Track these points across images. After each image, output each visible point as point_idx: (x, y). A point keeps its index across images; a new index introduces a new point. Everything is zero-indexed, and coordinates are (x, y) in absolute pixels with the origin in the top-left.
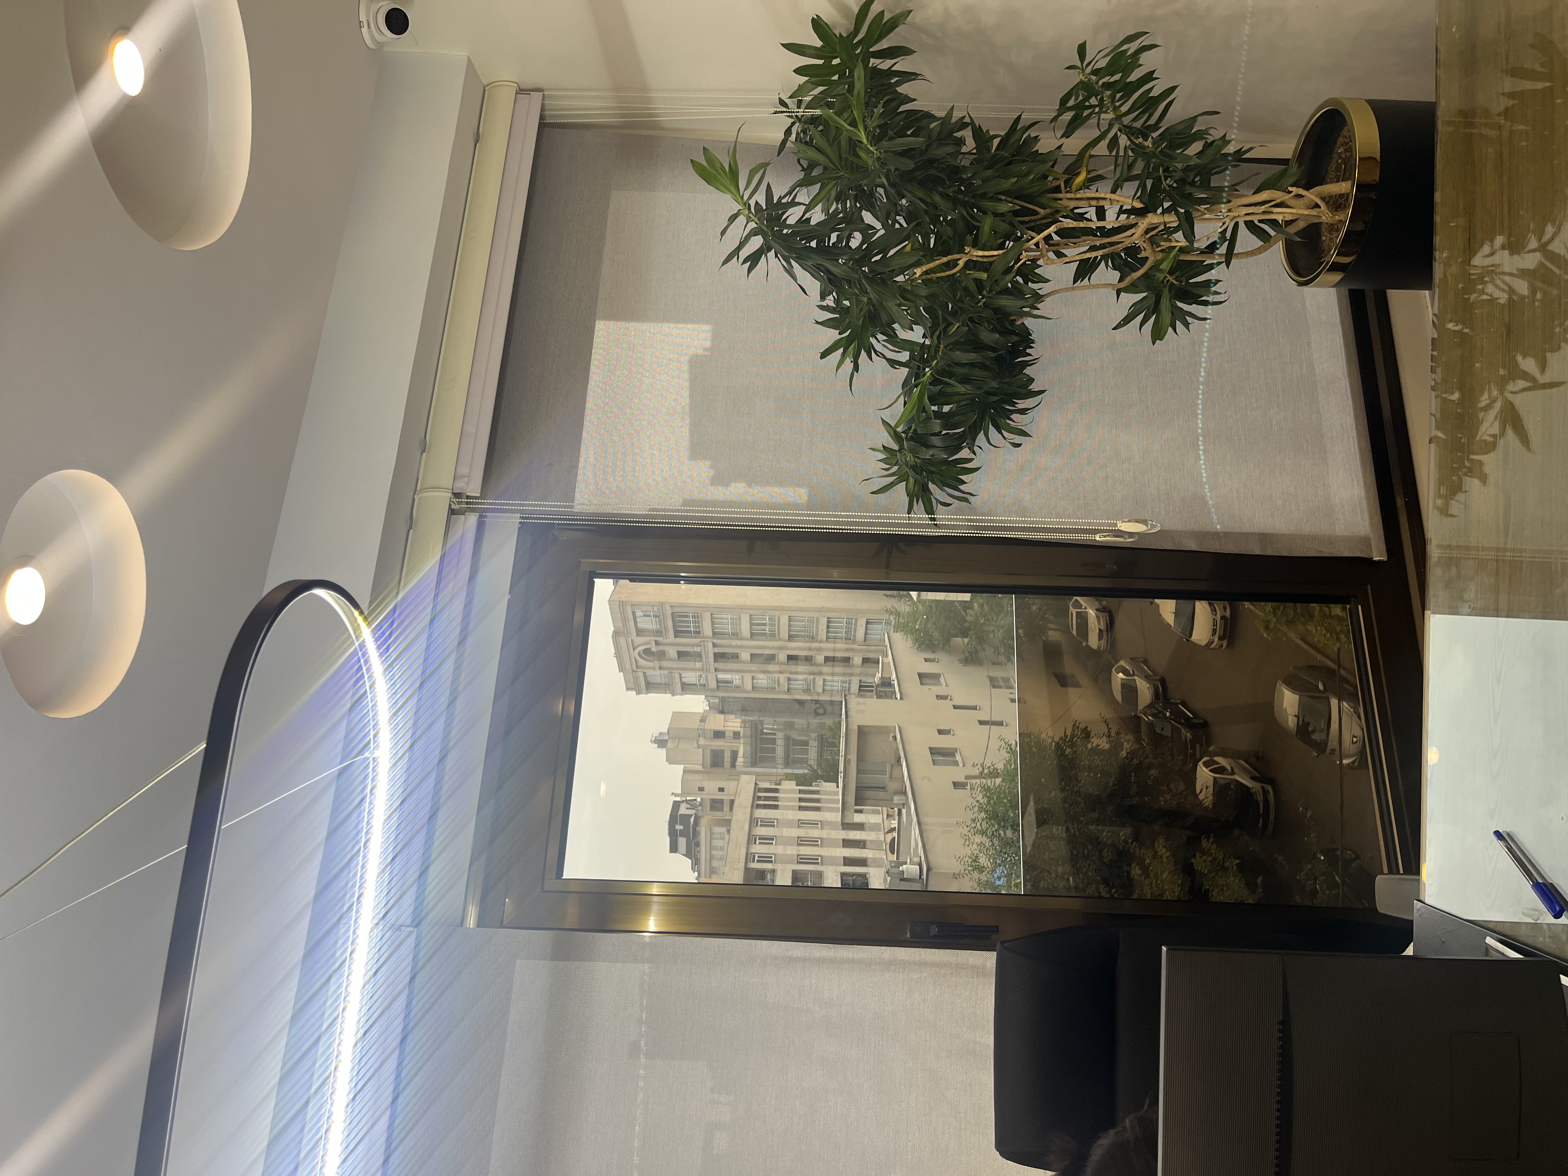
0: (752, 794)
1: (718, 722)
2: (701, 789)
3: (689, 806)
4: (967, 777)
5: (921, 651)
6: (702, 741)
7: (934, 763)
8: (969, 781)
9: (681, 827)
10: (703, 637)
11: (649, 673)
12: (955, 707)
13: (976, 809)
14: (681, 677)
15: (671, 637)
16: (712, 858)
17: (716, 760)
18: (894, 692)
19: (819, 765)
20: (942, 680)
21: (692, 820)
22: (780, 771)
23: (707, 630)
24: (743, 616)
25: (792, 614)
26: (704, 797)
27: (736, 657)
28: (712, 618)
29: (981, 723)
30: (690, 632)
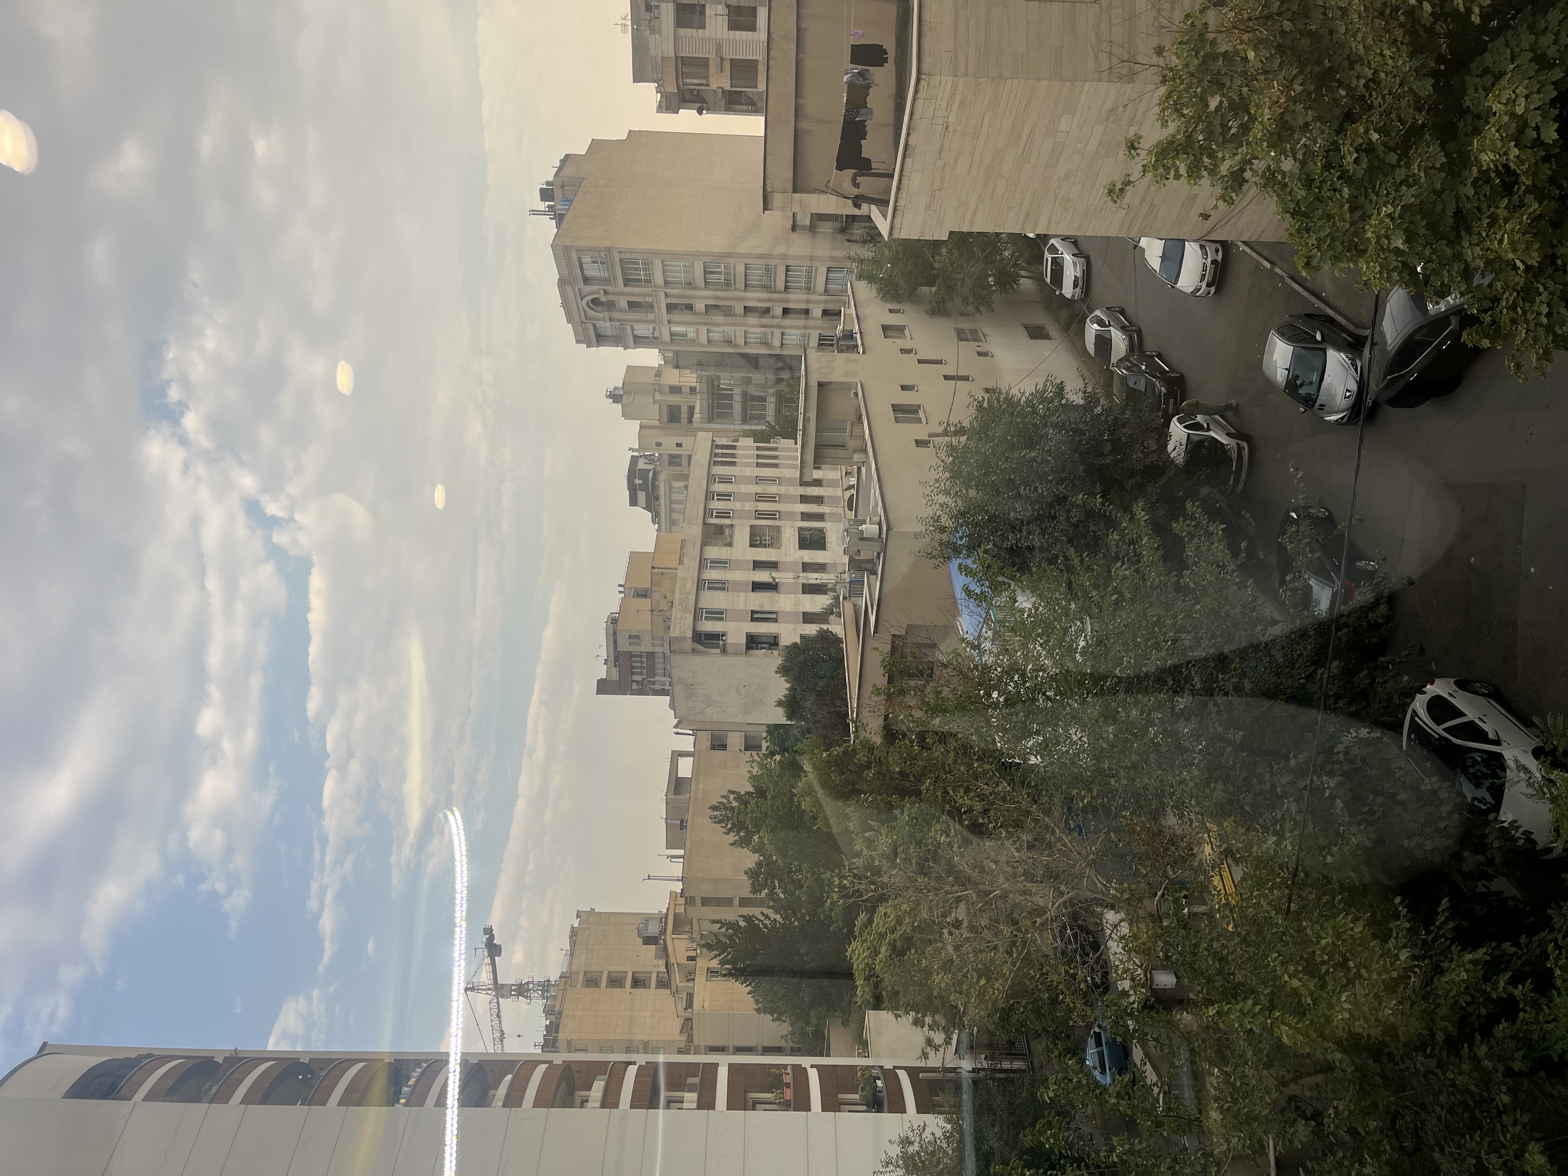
0: (709, 450)
1: (673, 377)
2: (659, 444)
3: (647, 461)
4: (930, 435)
5: (885, 301)
6: (658, 396)
7: (897, 420)
8: (932, 439)
9: (641, 482)
10: (655, 286)
11: (600, 324)
12: (920, 362)
13: (941, 469)
14: (633, 330)
15: (620, 287)
16: (672, 511)
17: (673, 416)
18: (857, 346)
19: (777, 421)
20: (907, 332)
21: (651, 474)
22: (737, 427)
23: (659, 280)
24: (696, 263)
25: (748, 261)
26: (661, 452)
27: (690, 308)
28: (664, 266)
29: (946, 378)
30: (640, 280)
